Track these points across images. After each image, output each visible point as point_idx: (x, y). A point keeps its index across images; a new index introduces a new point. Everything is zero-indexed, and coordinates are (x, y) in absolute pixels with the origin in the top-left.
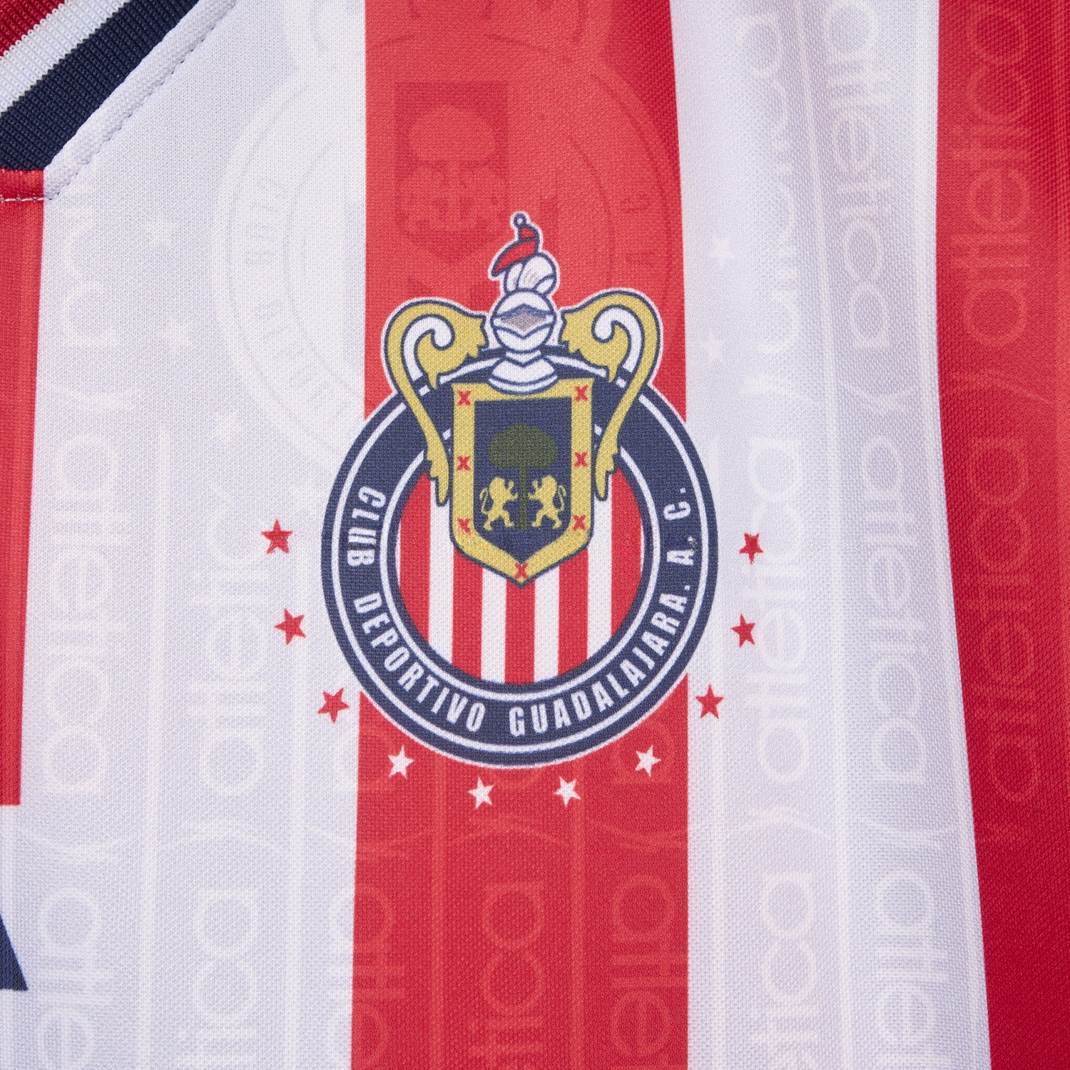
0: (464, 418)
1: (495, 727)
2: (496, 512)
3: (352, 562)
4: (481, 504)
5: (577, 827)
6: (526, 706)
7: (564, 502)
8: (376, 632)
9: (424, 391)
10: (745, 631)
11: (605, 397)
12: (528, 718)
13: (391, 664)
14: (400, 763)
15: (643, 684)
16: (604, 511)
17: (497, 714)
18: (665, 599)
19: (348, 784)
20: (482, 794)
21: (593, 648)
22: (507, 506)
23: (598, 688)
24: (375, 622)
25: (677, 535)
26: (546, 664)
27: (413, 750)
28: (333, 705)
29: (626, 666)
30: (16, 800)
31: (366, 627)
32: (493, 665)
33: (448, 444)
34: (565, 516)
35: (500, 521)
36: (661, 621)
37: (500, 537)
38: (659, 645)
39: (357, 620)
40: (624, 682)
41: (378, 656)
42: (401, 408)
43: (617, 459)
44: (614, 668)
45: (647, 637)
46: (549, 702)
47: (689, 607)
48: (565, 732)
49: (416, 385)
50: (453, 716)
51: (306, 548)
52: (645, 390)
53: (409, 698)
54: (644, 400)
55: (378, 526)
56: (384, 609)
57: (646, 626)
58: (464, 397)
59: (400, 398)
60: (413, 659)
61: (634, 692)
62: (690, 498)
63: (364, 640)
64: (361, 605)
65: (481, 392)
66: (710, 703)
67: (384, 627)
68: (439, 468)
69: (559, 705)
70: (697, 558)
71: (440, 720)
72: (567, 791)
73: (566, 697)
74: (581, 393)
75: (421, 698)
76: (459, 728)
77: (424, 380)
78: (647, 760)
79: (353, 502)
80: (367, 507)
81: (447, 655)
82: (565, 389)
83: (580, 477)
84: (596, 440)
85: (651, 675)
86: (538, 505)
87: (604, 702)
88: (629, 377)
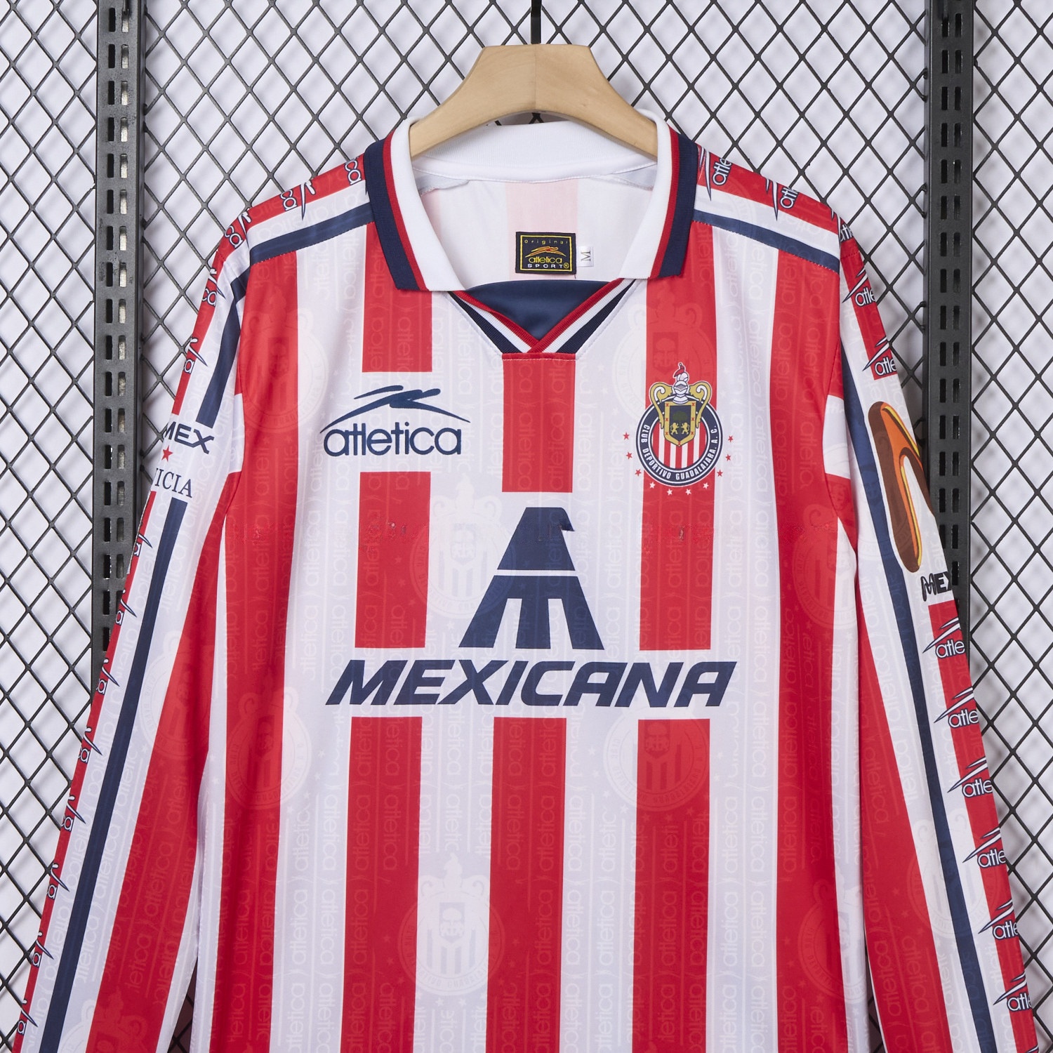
0: (667, 409)
1: (673, 478)
2: (674, 430)
3: (642, 442)
4: (671, 429)
5: (691, 499)
6: (680, 473)
7: (689, 428)
8: (647, 457)
9: (658, 403)
10: (728, 458)
11: (699, 405)
12: (680, 476)
13: (651, 464)
14: (652, 485)
15: (705, 469)
16: (698, 431)
17: (673, 475)
18: (711, 450)
19: (641, 489)
20: (670, 492)
21: (694, 461)
22: (677, 429)
23: (695, 469)
24: (647, 455)
25: (714, 436)
26: (684, 464)
27: (655, 483)
28: (638, 472)
29: (702, 465)
30: (572, 492)
31: (645, 456)
32: (673, 465)
33: (664, 415)
34: (689, 432)
35: (674, 433)
36: (709, 455)
37: (674, 436)
38: (709, 461)
39: (643, 454)
40: (701, 469)
41: (648, 462)
42: (653, 407)
43: (701, 419)
44: (699, 465)
45: (706, 459)
46: (685, 472)
47: (716, 452)
48: (688, 479)
49: (657, 402)
50: (664, 475)
51: (632, 439)
52: (707, 404)
53: (654, 471)
54: (707, 406)
55: (648, 433)
56: (649, 452)
57: (706, 456)
58: (667, 404)
59: (653, 405)
60: (655, 463)
61: (703, 471)
62: (717, 428)
63: (645, 459)
64: (644, 451)
65: (671, 404)
66: (720, 473)
67: (649, 456)
68: (662, 421)
69: (687, 473)
70: (718, 442)
71: (661, 476)
72: (688, 492)
73: (688, 471)
74: (693, 404)
75: (657, 471)
76: (665, 478)
77: (658, 401)
78: (706, 486)
79: (643, 428)
80: (646, 429)
81: (663, 462)
82: (690, 403)
83: (693, 423)
84: (696, 415)
85: (707, 467)
86: (683, 429)
87: (697, 473)
88: (704, 401)
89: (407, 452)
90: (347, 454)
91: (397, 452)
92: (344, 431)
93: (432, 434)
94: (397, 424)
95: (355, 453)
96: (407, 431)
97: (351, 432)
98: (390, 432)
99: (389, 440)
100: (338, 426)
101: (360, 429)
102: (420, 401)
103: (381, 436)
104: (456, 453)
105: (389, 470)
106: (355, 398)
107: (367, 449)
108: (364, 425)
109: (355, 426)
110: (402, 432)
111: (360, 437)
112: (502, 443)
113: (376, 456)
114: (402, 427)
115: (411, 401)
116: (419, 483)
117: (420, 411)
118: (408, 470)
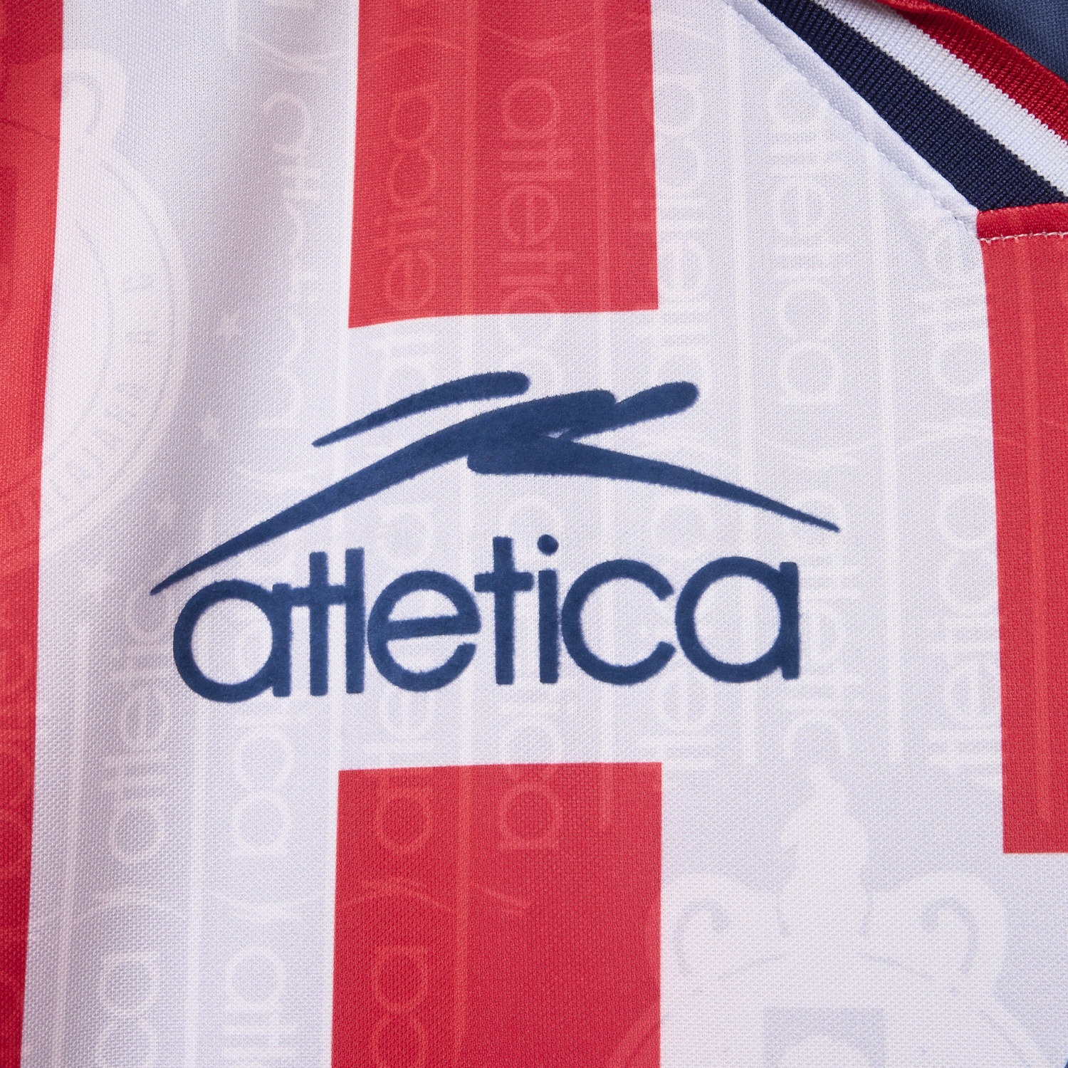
89: (549, 673)
90: (283, 689)
91: (505, 674)
92: (270, 588)
93: (660, 587)
94: (503, 547)
95: (319, 686)
96: (548, 579)
97: (300, 592)
98: (469, 585)
99: (467, 620)
100: (243, 567)
101: (337, 575)
102: (606, 440)
103: (432, 604)
104: (778, 674)
105: (466, 757)
106: (320, 443)
107: (369, 665)
108: (355, 559)
109: (318, 562)
110: (524, 582)
111: (337, 615)
112: (991, 621)
113: (407, 696)
114: (527, 559)
115: (565, 443)
116: (606, 816)
117: (605, 486)
118: (557, 755)
